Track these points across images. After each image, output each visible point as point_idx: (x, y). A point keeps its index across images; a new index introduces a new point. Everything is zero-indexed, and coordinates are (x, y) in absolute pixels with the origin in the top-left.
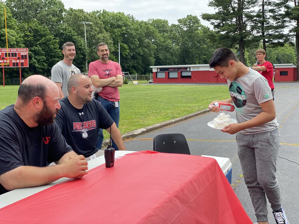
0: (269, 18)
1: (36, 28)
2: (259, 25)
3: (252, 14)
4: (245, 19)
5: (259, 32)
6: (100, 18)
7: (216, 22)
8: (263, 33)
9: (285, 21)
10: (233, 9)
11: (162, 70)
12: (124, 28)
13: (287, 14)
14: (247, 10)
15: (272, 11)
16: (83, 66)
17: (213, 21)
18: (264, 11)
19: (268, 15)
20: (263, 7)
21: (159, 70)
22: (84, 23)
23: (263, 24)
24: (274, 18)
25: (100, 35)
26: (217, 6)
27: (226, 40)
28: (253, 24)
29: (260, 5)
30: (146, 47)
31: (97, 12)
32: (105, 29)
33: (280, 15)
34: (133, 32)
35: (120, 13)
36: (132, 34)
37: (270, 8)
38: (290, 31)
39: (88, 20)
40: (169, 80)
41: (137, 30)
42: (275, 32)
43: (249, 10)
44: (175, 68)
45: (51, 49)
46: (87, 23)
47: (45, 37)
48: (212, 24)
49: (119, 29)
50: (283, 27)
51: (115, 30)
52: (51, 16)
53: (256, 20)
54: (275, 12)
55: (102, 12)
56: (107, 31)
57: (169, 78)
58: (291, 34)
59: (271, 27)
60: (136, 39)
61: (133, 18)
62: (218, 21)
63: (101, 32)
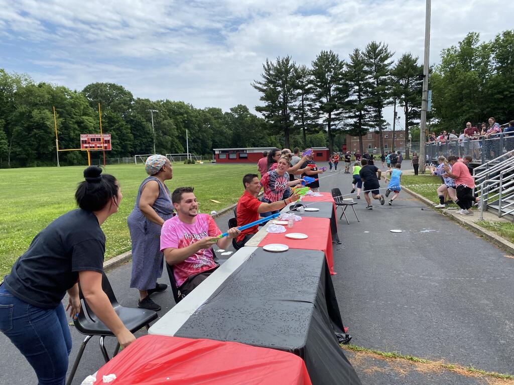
0: (307, 111)
1: (110, 115)
2: (300, 116)
3: (294, 107)
4: (288, 111)
5: (300, 122)
6: (164, 107)
7: (266, 113)
8: (303, 123)
9: (320, 114)
10: (280, 102)
11: (223, 152)
12: (186, 115)
13: (321, 108)
14: (290, 104)
15: (309, 105)
16: (151, 148)
17: (264, 112)
18: (303, 105)
19: (307, 108)
20: (303, 102)
21: (220, 152)
22: (151, 111)
23: (303, 116)
24: (311, 110)
25: (165, 122)
26: (267, 100)
27: (275, 128)
28: (295, 116)
29: (300, 101)
30: (205, 132)
31: (161, 101)
32: (169, 116)
33: (316, 108)
34: (194, 119)
35: (180, 102)
36: (192, 121)
37: (308, 103)
38: (324, 121)
39: (154, 108)
40: (229, 160)
41: (197, 117)
42: (313, 122)
43: (292, 104)
44: (234, 151)
45: (124, 134)
46: (154, 111)
47: (118, 123)
48: (264, 115)
49: (181, 116)
50: (318, 118)
51: (178, 117)
52: (123, 105)
53: (297, 112)
54: (312, 106)
55: (165, 101)
56: (170, 118)
57: (229, 158)
58: (325, 123)
59: (309, 118)
60: (196, 125)
61: (192, 107)
62: (268, 113)
63: (165, 119)
